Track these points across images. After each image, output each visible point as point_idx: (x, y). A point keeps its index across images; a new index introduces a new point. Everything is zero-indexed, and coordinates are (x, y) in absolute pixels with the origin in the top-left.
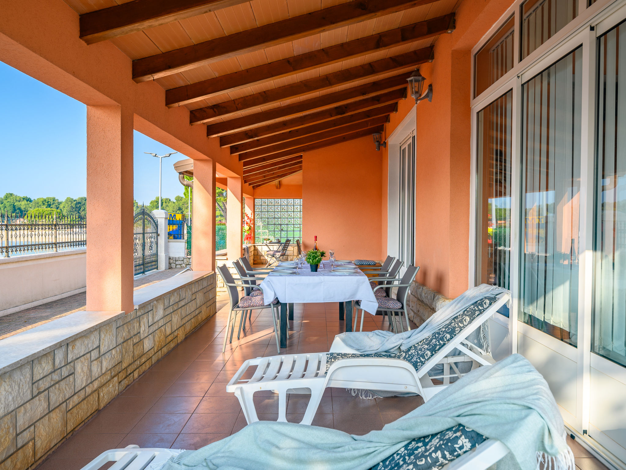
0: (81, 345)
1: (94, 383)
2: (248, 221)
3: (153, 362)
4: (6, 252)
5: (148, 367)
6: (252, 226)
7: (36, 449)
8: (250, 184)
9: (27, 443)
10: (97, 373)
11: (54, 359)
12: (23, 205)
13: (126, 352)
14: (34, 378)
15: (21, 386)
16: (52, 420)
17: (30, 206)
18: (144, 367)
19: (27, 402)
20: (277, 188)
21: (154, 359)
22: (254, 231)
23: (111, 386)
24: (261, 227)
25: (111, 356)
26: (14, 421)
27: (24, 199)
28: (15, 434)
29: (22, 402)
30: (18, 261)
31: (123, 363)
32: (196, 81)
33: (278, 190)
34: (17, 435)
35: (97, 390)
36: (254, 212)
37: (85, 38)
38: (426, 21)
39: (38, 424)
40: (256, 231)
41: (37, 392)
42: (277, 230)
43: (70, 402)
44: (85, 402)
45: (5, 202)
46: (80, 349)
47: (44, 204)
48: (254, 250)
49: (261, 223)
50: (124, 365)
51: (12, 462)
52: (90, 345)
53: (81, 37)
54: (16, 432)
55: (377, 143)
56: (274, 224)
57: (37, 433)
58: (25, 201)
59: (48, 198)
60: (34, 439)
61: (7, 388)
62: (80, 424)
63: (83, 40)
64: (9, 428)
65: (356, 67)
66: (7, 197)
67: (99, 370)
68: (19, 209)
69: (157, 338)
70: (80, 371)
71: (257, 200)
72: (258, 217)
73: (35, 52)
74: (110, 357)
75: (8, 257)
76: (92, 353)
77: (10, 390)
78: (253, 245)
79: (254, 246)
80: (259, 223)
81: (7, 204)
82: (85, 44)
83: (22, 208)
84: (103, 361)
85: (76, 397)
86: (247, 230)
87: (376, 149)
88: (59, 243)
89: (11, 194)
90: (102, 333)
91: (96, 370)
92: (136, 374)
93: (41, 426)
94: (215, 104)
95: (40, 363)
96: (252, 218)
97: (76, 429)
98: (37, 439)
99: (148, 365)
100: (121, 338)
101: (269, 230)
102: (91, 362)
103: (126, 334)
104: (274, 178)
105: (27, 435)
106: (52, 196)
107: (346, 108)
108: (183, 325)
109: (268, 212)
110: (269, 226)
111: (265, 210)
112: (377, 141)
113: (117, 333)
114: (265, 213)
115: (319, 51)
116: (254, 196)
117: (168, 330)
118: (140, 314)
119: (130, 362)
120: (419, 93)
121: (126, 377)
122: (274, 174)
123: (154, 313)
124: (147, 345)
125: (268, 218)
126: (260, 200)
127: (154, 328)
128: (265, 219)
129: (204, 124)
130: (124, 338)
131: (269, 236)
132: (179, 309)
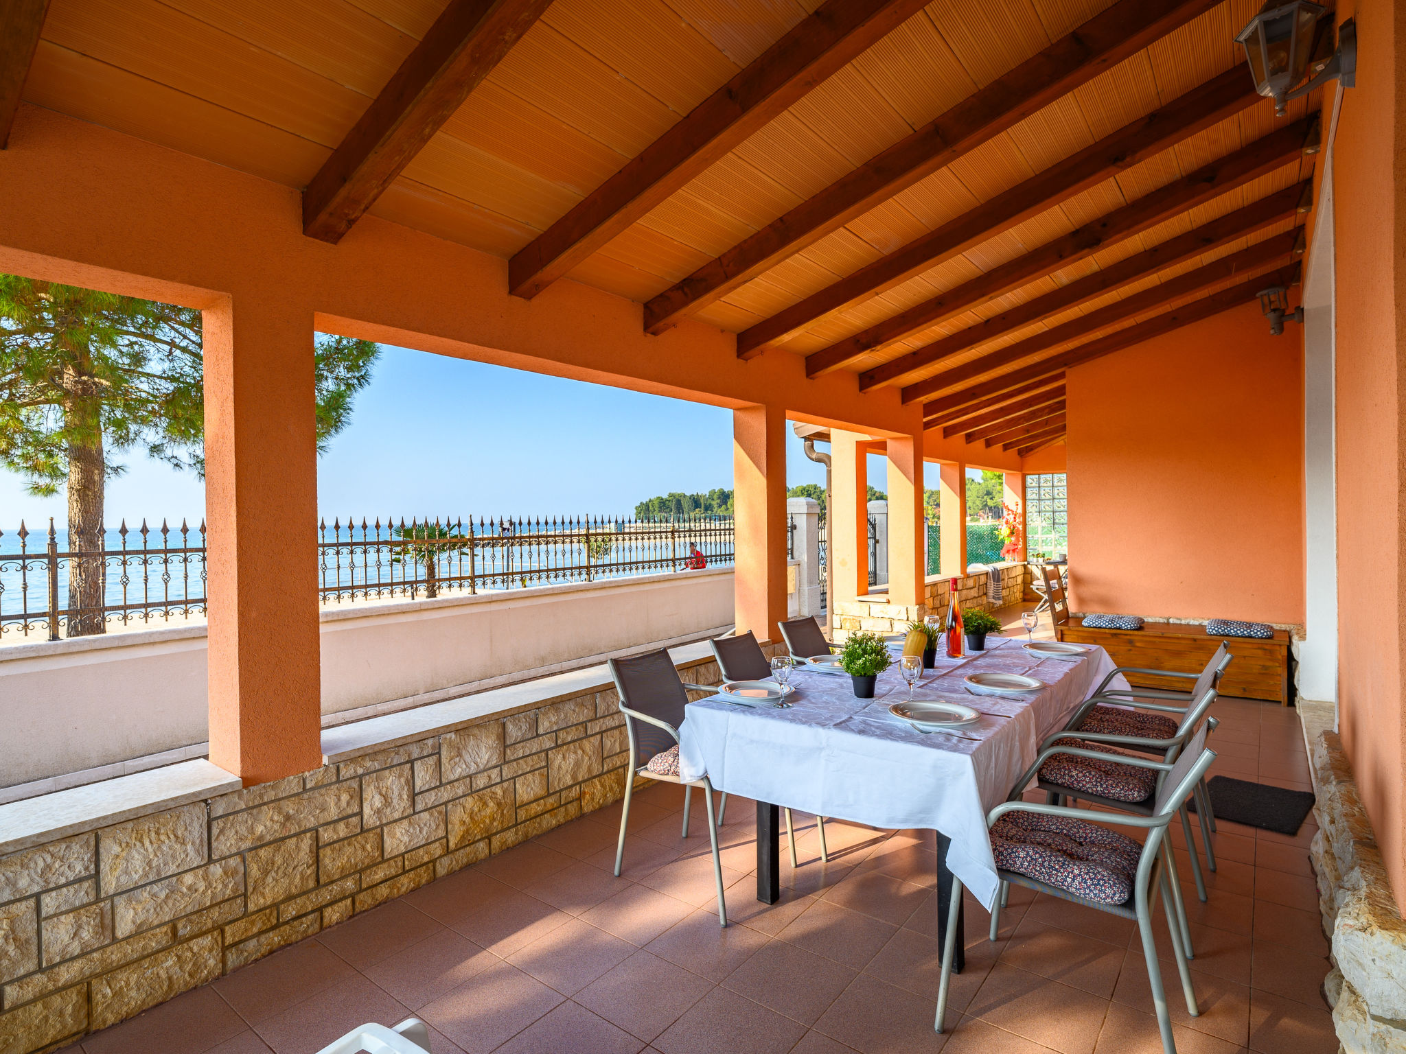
2: (1011, 518)
3: (441, 873)
4: (587, 574)
5: (406, 887)
6: (1020, 527)
8: (1006, 447)
13: (267, 872)
18: (382, 890)
21: (445, 866)
22: (1025, 538)
23: (169, 962)
24: (1040, 529)
30: (604, 587)
31: (253, 898)
35: (82, 983)
36: (1024, 500)
40: (1030, 536)
48: (1025, 574)
49: (1039, 522)
50: (259, 901)
55: (1271, 316)
67: (89, 933)
69: (459, 816)
71: (1031, 477)
72: (1032, 510)
74: (164, 894)
75: (590, 581)
78: (1023, 563)
79: (1025, 566)
80: (1034, 522)
84: (119, 910)
86: (1008, 536)
87: (1272, 332)
92: (337, 913)
96: (1020, 511)
99: (406, 883)
103: (269, 829)
104: (1056, 431)
107: (1104, 225)
108: (609, 772)
109: (1053, 499)
110: (1056, 526)
111: (1048, 497)
112: (1274, 310)
113: (215, 831)
114: (1048, 502)
115: (805, 24)
116: (1021, 471)
117: (527, 789)
118: (360, 771)
119: (294, 891)
120: (1291, 68)
121: (273, 928)
122: (1047, 422)
123: (444, 760)
124: (398, 839)
125: (1054, 512)
126: (1037, 476)
127: (445, 794)
128: (1047, 515)
129: (722, 331)
130: (261, 837)
131: (1056, 546)
132: (587, 737)
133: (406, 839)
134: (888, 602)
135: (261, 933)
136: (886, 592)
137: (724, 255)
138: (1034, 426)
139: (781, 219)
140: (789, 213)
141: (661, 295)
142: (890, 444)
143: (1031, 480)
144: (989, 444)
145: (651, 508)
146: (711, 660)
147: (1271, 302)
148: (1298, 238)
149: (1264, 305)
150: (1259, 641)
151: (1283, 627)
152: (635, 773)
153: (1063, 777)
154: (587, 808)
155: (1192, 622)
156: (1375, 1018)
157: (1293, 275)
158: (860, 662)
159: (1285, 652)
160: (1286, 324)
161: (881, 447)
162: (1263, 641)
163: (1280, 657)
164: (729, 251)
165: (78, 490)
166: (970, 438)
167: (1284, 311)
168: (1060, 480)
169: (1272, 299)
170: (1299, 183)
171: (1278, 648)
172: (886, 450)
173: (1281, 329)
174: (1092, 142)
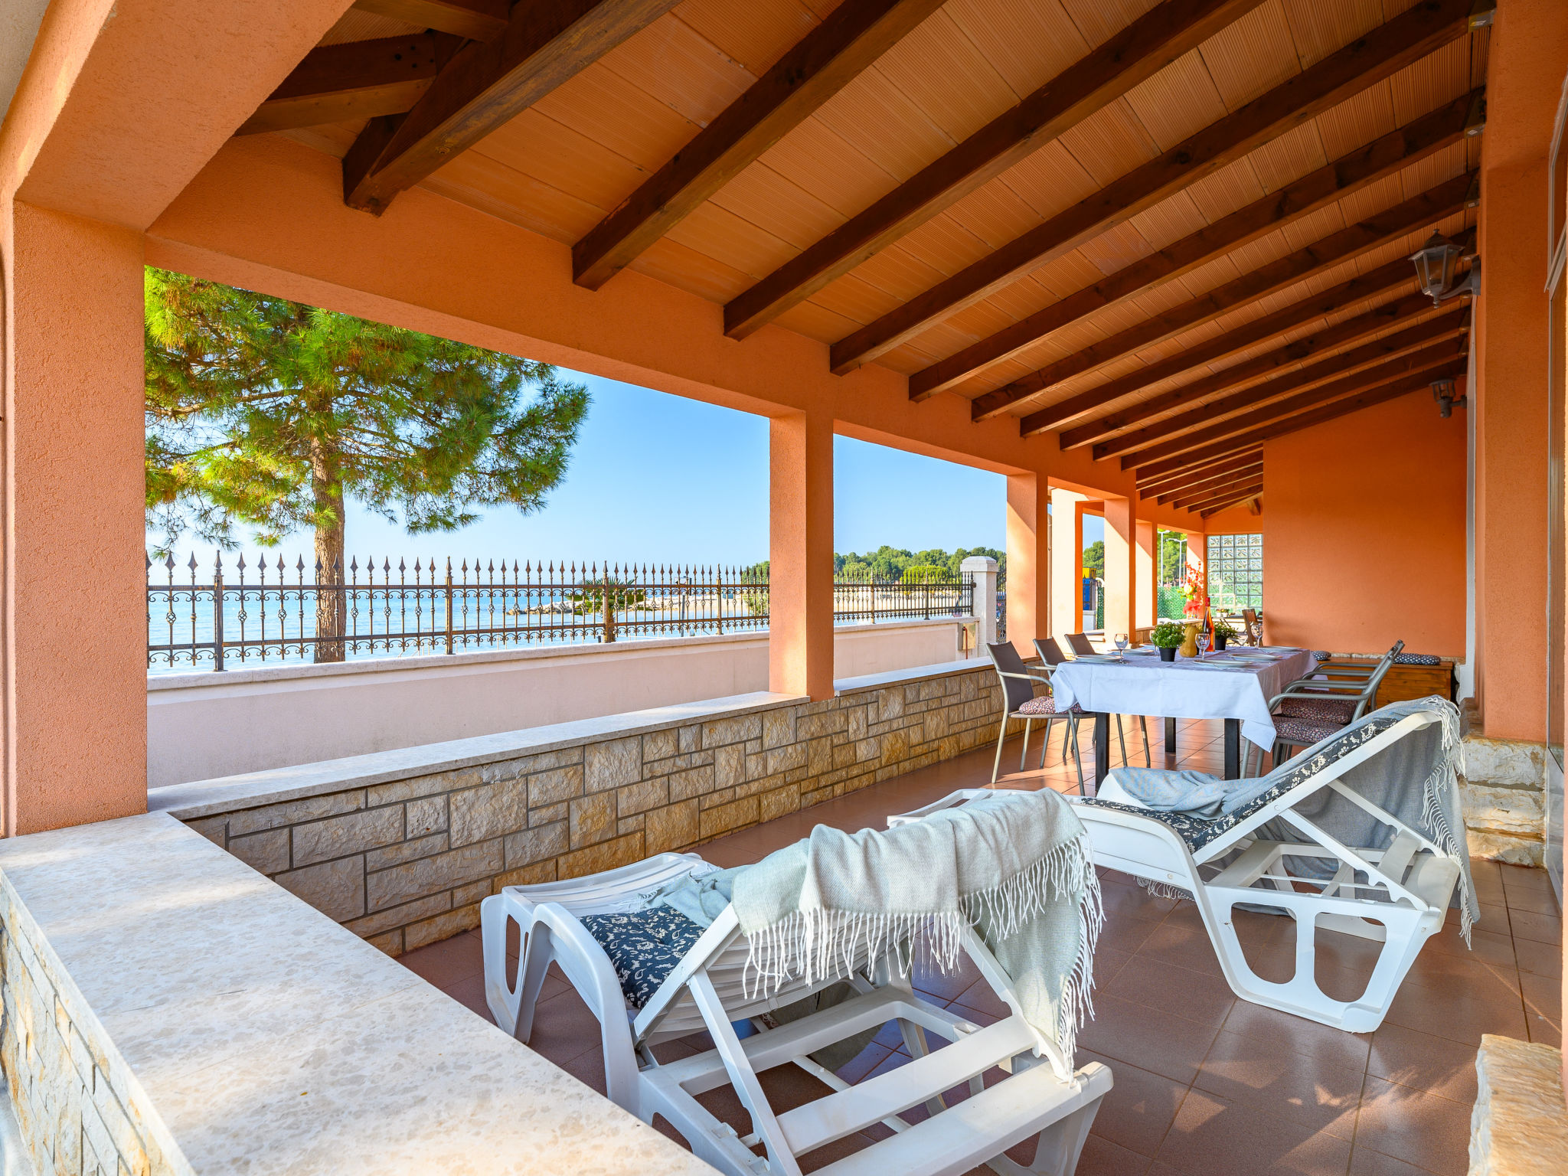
0: (727, 730)
1: (751, 784)
2: (1193, 577)
3: (879, 779)
5: (865, 783)
6: (1202, 586)
7: (647, 844)
8: (1191, 509)
9: (633, 833)
10: (756, 773)
11: (678, 740)
12: (900, 561)
13: (815, 755)
14: (645, 757)
15: (623, 763)
16: (673, 815)
17: (910, 562)
18: (856, 782)
19: (634, 784)
20: (1253, 513)
21: (880, 775)
22: (1206, 596)
23: (784, 795)
24: (1221, 587)
25: (785, 755)
26: (614, 802)
27: (902, 553)
28: (614, 816)
29: (626, 782)
31: (810, 769)
32: (950, 354)
33: (1256, 517)
34: (618, 819)
35: (758, 795)
36: (1206, 560)
37: (734, 331)
38: (1400, 129)
39: (650, 814)
40: (1210, 594)
41: (650, 775)
42: (1256, 593)
43: (705, 799)
44: (733, 805)
45: (879, 558)
46: (722, 734)
47: (927, 560)
49: (1220, 581)
50: (812, 772)
51: (609, 848)
52: (742, 733)
53: (725, 334)
54: (617, 815)
55: (1442, 402)
56: (1249, 582)
57: (649, 824)
58: (904, 556)
59: (933, 551)
60: (644, 830)
61: (602, 760)
62: (724, 832)
63: (730, 337)
64: (605, 808)
65: (1275, 262)
66: (881, 552)
67: (760, 768)
68: (896, 567)
69: (886, 745)
70: (724, 763)
71: (1213, 537)
72: (1213, 569)
73: (648, 367)
74: (782, 755)
76: (748, 745)
77: (606, 764)
80: (1215, 581)
81: (882, 562)
82: (735, 341)
83: (900, 566)
84: (769, 759)
85: (716, 796)
87: (1442, 415)
88: (878, 611)
89: (887, 547)
90: (765, 720)
91: (753, 767)
92: (839, 789)
93: (655, 817)
94: (1008, 382)
95: (654, 741)
96: (1202, 570)
97: (716, 837)
98: (648, 831)
99: (865, 781)
100: (806, 733)
101: (1238, 593)
102: (746, 755)
103: (816, 730)
104: (1240, 494)
105: (632, 823)
106: (938, 548)
107: (1311, 342)
108: (952, 735)
109: (1235, 559)
110: (1237, 585)
111: (1229, 557)
112: (1443, 398)
113: (798, 725)
114: (1229, 562)
115: (1154, 257)
116: (1203, 532)
117: (915, 736)
118: (848, 705)
119: (825, 770)
120: (1443, 282)
121: (817, 789)
122: (1233, 486)
123: (880, 707)
124: (863, 751)
125: (1234, 571)
126: (1218, 537)
127: (881, 729)
128: (1228, 574)
129: (1012, 417)
130: (813, 734)
131: (1236, 604)
132: (942, 707)
133: (865, 752)
134: (1104, 641)
135: (813, 791)
136: (1103, 634)
137: (1043, 369)
138: (1222, 490)
139: (1090, 348)
140: (1097, 344)
141: (988, 395)
142: (1107, 504)
143: (1213, 540)
144: (1177, 505)
145: (758, 574)
146: (992, 668)
147: (1441, 391)
148: (1462, 342)
149: (1435, 394)
150: (1428, 667)
151: (1449, 659)
152: (1008, 716)
153: (1295, 712)
154: (942, 758)
155: (1371, 656)
156: (1470, 782)
157: (1461, 367)
158: (1169, 637)
159: (1449, 676)
160: (1454, 410)
161: (1097, 508)
162: (1431, 667)
163: (1445, 680)
164: (1048, 367)
165: (325, 541)
166: (1161, 500)
167: (1452, 398)
168: (1256, 541)
169: (1442, 389)
170: (1460, 309)
171: (1443, 672)
172: (1103, 511)
173: (1450, 413)
174: (1310, 296)
